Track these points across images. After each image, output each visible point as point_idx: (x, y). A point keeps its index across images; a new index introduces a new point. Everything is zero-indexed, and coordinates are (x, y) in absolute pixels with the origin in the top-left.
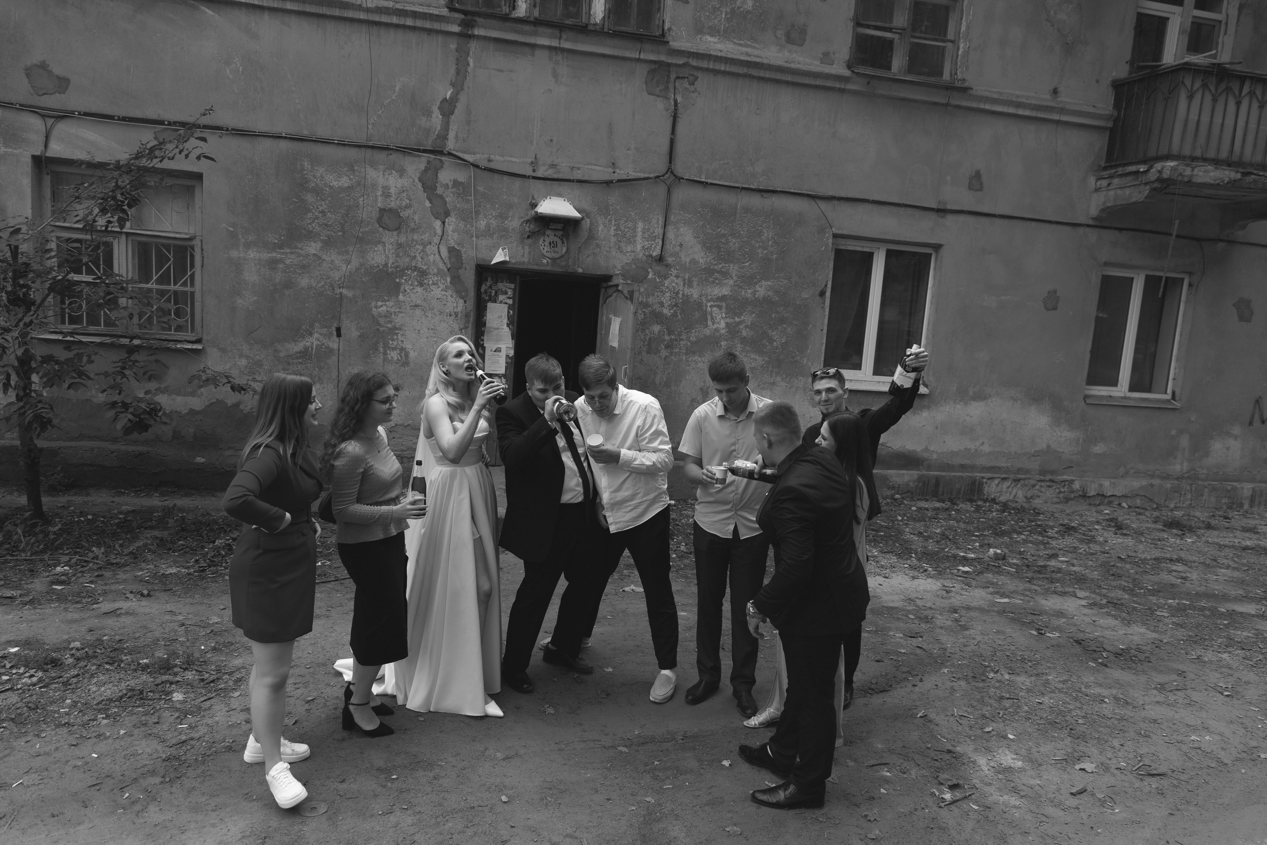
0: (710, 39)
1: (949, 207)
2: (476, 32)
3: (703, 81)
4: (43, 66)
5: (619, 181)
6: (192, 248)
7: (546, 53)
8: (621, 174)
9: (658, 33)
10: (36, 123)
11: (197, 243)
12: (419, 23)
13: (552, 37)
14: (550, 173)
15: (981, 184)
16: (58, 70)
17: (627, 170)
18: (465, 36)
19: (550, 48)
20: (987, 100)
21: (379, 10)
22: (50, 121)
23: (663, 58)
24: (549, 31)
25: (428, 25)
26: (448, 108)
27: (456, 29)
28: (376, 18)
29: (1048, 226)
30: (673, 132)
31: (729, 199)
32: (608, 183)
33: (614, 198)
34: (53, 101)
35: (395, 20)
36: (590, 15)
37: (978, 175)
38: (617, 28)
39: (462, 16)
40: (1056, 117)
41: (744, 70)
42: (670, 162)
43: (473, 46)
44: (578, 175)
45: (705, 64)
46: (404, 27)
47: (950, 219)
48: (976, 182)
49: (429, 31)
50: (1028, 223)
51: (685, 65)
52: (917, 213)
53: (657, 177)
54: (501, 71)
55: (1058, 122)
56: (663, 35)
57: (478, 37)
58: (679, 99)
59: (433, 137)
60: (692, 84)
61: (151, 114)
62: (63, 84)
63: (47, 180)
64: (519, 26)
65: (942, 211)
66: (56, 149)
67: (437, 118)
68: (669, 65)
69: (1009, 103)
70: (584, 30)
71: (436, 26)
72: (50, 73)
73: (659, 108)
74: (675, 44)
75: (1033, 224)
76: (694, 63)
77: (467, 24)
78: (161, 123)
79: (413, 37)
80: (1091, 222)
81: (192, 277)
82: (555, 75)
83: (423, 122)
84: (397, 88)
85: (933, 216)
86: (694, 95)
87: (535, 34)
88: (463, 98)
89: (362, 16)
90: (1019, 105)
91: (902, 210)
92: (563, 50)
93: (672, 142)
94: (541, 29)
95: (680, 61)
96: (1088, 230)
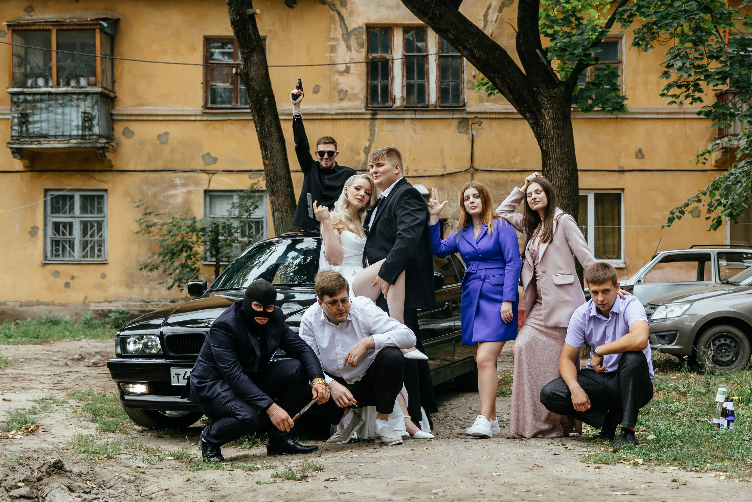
0: (486, 104)
1: (625, 169)
2: (378, 117)
3: (485, 123)
4: (208, 154)
5: (447, 174)
6: (262, 222)
7: (409, 121)
8: (448, 171)
9: (462, 104)
10: (205, 176)
11: (264, 220)
12: (353, 117)
13: (411, 114)
14: (415, 174)
15: (643, 155)
16: (213, 155)
17: (451, 169)
18: (373, 119)
19: (411, 119)
20: (639, 113)
21: (337, 114)
22: (211, 175)
23: (465, 116)
24: (410, 112)
25: (357, 117)
26: (367, 150)
27: (369, 117)
28: (335, 117)
29: (687, 172)
30: (472, 149)
31: (503, 177)
32: (442, 176)
33: (446, 182)
34: (212, 167)
35: (343, 117)
36: (429, 101)
37: (640, 151)
38: (443, 105)
39: (371, 112)
40: (682, 116)
41: (505, 116)
42: (472, 162)
43: (377, 122)
44: (428, 173)
45: (485, 116)
46: (347, 119)
47: (627, 174)
48: (640, 154)
49: (358, 119)
50: (674, 172)
51: (476, 117)
52: (608, 174)
53: (466, 170)
54: (389, 131)
55: (685, 119)
56: (464, 105)
57: (379, 119)
58: (474, 133)
59: (361, 164)
60: (480, 125)
61: (248, 168)
62: (215, 160)
63: (208, 198)
64: (397, 112)
65: (622, 171)
66: (213, 187)
67: (363, 155)
68: (468, 119)
69: (652, 113)
70: (426, 109)
71: (361, 117)
72: (211, 156)
73: (465, 139)
74: (468, 109)
75: (678, 172)
76: (479, 116)
77: (374, 113)
78: (251, 171)
79: (350, 122)
80: (714, 168)
81: (262, 234)
82: (414, 130)
83: (357, 158)
84: (345, 145)
85: (617, 174)
86: (481, 131)
87: (404, 114)
88: (373, 145)
89: (330, 117)
90: (658, 113)
91: (598, 173)
92: (417, 119)
93: (472, 154)
94: (406, 112)
95: (473, 116)
96: (713, 172)
